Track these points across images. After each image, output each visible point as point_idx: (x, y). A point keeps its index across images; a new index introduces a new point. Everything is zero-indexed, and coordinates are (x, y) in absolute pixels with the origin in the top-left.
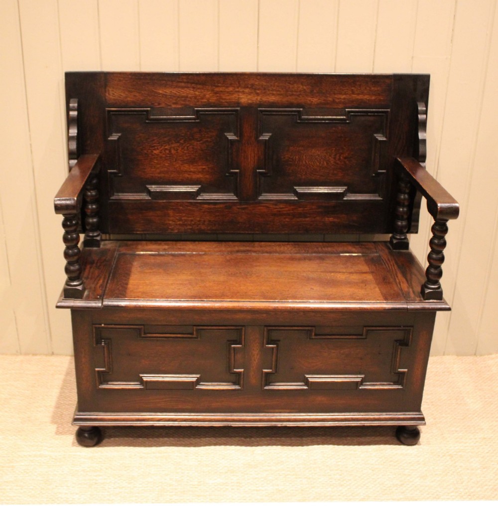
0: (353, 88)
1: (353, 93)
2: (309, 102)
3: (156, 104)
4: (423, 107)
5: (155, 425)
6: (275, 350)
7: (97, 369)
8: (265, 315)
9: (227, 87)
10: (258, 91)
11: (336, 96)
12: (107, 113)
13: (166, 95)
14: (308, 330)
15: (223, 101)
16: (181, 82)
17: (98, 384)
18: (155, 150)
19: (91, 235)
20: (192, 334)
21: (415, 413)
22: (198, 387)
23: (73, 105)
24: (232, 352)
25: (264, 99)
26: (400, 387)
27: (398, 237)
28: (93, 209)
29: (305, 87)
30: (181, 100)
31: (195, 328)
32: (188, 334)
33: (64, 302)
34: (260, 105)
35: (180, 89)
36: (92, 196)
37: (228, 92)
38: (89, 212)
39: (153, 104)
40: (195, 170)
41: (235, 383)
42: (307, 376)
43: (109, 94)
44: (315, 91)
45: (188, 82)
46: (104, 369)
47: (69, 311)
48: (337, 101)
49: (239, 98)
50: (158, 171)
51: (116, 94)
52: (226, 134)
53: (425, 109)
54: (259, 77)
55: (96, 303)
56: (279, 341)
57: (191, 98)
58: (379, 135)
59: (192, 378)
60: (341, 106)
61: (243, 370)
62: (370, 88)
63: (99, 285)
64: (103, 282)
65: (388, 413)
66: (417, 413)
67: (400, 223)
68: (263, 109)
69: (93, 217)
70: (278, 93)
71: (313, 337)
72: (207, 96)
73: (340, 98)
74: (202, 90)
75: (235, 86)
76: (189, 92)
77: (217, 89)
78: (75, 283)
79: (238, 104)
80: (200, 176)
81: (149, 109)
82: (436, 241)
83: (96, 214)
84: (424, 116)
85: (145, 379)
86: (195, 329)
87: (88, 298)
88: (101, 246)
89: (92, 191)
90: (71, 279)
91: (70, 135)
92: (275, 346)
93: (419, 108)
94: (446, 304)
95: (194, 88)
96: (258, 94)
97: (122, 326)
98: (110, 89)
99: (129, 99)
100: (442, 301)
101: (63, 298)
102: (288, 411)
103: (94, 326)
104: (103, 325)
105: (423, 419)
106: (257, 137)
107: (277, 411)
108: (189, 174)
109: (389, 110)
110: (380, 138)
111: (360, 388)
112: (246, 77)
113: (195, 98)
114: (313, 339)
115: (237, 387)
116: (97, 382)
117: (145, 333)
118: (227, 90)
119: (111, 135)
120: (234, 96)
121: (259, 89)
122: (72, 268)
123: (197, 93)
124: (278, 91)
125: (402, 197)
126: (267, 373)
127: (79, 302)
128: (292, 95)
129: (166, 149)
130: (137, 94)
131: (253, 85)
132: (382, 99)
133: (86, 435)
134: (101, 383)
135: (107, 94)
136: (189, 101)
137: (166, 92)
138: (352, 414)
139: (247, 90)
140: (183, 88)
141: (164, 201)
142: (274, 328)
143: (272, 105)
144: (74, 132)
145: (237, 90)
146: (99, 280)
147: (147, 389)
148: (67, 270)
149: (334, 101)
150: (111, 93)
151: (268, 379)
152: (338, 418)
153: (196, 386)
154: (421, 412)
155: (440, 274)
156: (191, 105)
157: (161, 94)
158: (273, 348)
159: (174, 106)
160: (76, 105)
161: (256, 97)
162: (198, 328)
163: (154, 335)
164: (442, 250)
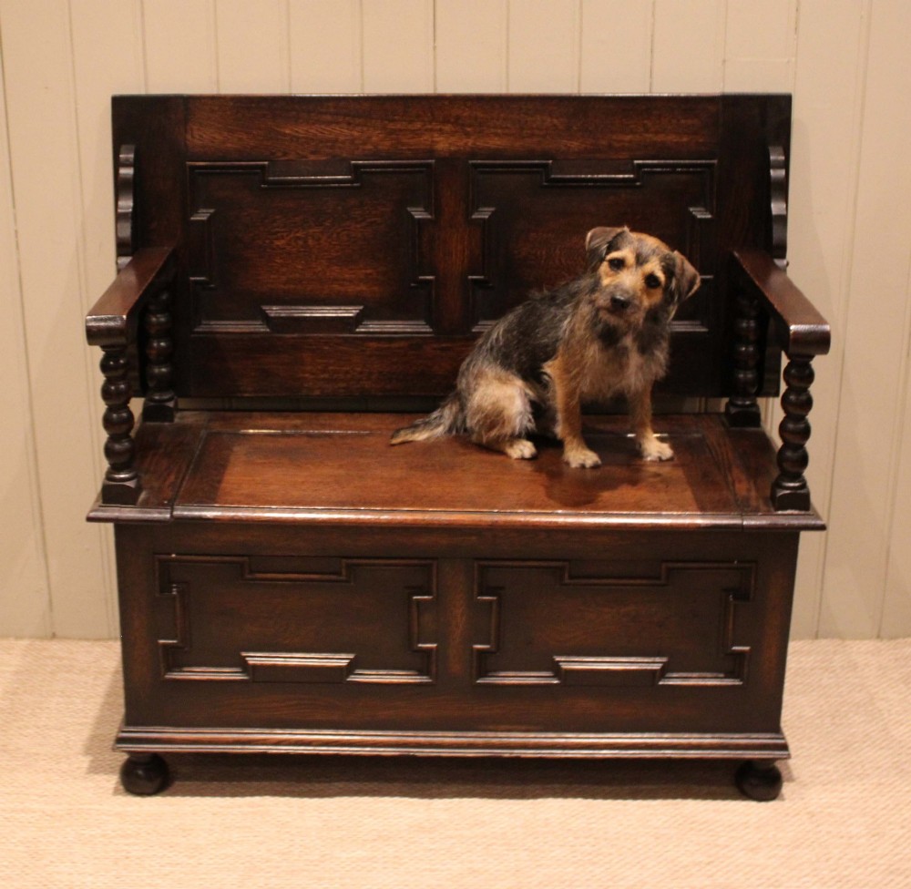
0: (646, 122)
1: (647, 131)
2: (563, 148)
3: (280, 154)
4: (779, 155)
5: (270, 751)
6: (494, 606)
7: (161, 641)
8: (474, 538)
9: (411, 122)
11: (614, 137)
12: (188, 170)
13: (298, 138)
14: (557, 567)
15: (404, 148)
16: (326, 113)
17: (163, 670)
18: (277, 239)
19: (157, 398)
20: (339, 573)
21: (769, 736)
22: (353, 678)
23: (127, 155)
24: (414, 609)
25: (480, 143)
26: (737, 682)
27: (740, 403)
28: (159, 348)
29: (555, 121)
30: (327, 147)
31: (344, 561)
32: (330, 573)
33: (102, 511)
34: (473, 155)
35: (323, 127)
36: (159, 324)
37: (413, 131)
38: (153, 354)
39: (273, 154)
40: (353, 276)
41: (421, 673)
42: (558, 659)
43: (193, 137)
44: (575, 128)
45: (337, 114)
46: (175, 641)
47: (110, 526)
48: (616, 145)
49: (433, 142)
50: (284, 278)
51: (204, 136)
52: (409, 209)
53: (782, 158)
54: (469, 104)
55: (160, 513)
56: (502, 588)
57: (343, 142)
58: (699, 209)
59: (339, 660)
60: (624, 155)
61: (435, 645)
62: (678, 121)
63: (167, 483)
64: (176, 478)
65: (717, 735)
66: (773, 735)
67: (741, 376)
68: (479, 161)
69: (160, 364)
70: (507, 131)
71: (567, 581)
72: (374, 139)
73: (623, 141)
74: (365, 129)
75: (426, 119)
76: (341, 132)
77: (391, 126)
78: (122, 476)
79: (430, 153)
80: (363, 287)
81: (266, 163)
82: (792, 397)
83: (166, 357)
84: (782, 173)
85: (251, 661)
86: (344, 565)
87: (146, 505)
88: (176, 420)
89: (159, 316)
90: (115, 468)
91: (120, 211)
92: (495, 598)
93: (772, 158)
94: (818, 517)
95: (349, 124)
96: (467, 135)
97: (209, 558)
98: (195, 127)
99: (229, 145)
100: (810, 512)
101: (100, 503)
103: (157, 556)
104: (174, 556)
105: (784, 747)
106: (468, 213)
107: (502, 727)
108: (341, 285)
109: (715, 161)
110: (701, 214)
111: (661, 683)
112: (446, 103)
113: (352, 141)
114: (566, 585)
115: (425, 679)
116: (162, 665)
117: (251, 572)
118: (410, 127)
119: (195, 212)
120: (425, 138)
121: (470, 126)
122: (117, 447)
123: (356, 134)
124: (507, 128)
125: (744, 325)
126: (481, 652)
127: (130, 512)
128: (532, 135)
129: (298, 238)
130: (245, 137)
131: (458, 118)
132: (701, 140)
133: (140, 772)
134: (170, 669)
135: (189, 137)
136: (340, 148)
137: (297, 132)
138: (646, 735)
139: (448, 128)
140: (329, 123)
141: (295, 335)
142: (491, 563)
143: (495, 154)
144: (127, 204)
145: (429, 127)
146: (169, 475)
147: (254, 682)
148: (109, 452)
149: (610, 146)
150: (196, 134)
151: (484, 664)
153: (348, 676)
154: (782, 734)
155: (804, 460)
156: (344, 155)
157: (289, 134)
158: (490, 602)
159: (312, 157)
160: (131, 156)
161: (465, 141)
162: (350, 561)
163: (269, 576)
164: (804, 413)
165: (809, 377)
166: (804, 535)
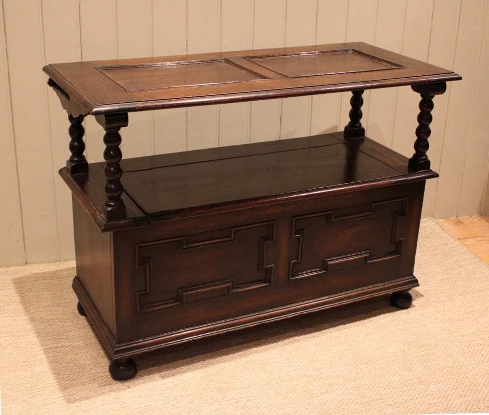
5: (195, 339)
6: (301, 239)
7: (138, 293)
8: (293, 206)
14: (328, 214)
17: (138, 308)
20: (230, 237)
21: (408, 277)
24: (265, 248)
26: (397, 256)
31: (233, 230)
32: (226, 238)
42: (327, 260)
56: (303, 229)
59: (228, 283)
61: (273, 265)
65: (390, 282)
66: (410, 277)
71: (333, 220)
85: (185, 293)
86: (232, 232)
90: (109, 198)
92: (301, 235)
97: (164, 241)
102: (310, 298)
103: (137, 246)
105: (416, 281)
107: (301, 299)
111: (369, 262)
116: (138, 306)
117: (187, 244)
126: (294, 264)
133: (122, 368)
134: (141, 307)
138: (362, 289)
142: (301, 218)
147: (185, 303)
148: (107, 189)
151: (293, 270)
152: (352, 295)
153: (232, 290)
154: (414, 276)
158: (299, 238)
162: (236, 229)
163: (195, 244)
164: (428, 123)
165: (431, 106)
166: (428, 181)
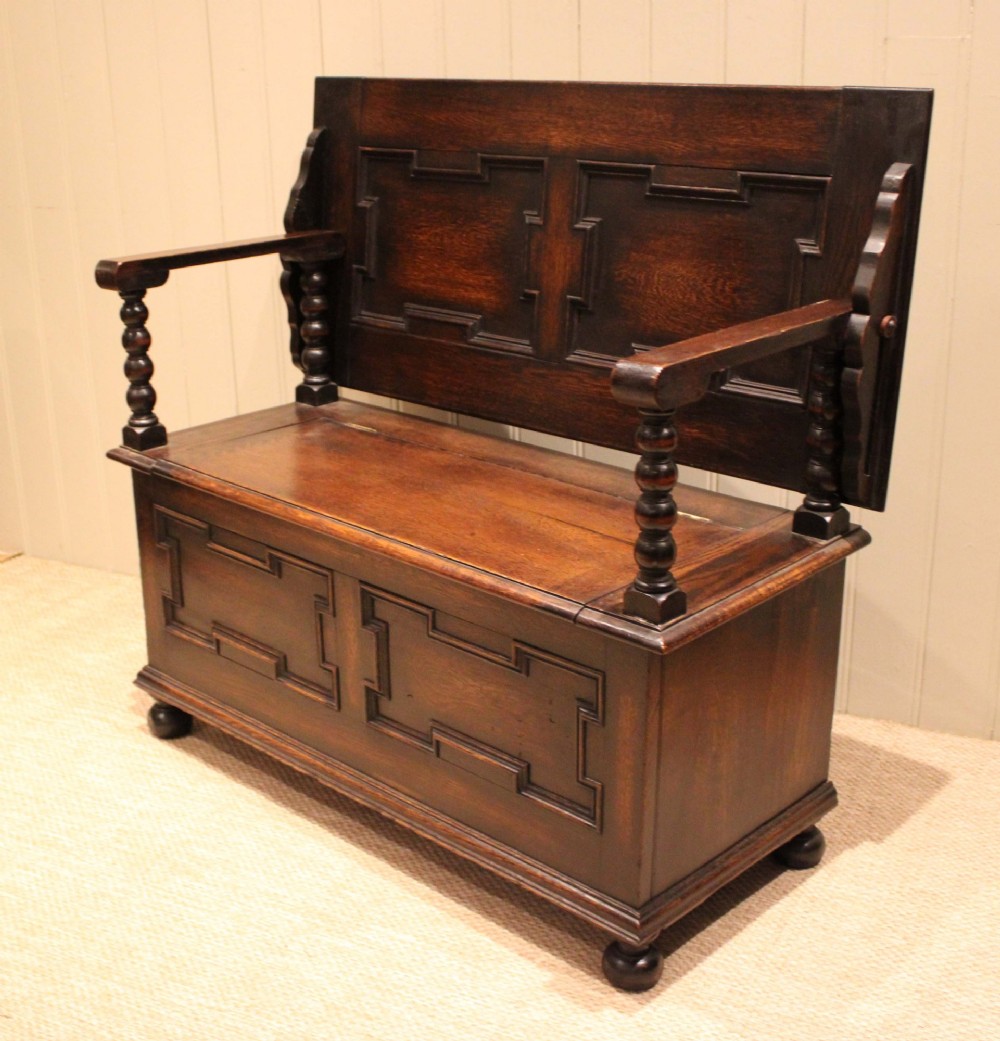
0: (754, 121)
1: (755, 133)
2: (667, 151)
3: (425, 143)
4: (897, 174)
9: (531, 112)
10: (580, 123)
11: (720, 140)
12: (359, 155)
13: (441, 126)
15: (523, 141)
16: (462, 98)
17: (164, 620)
18: (420, 234)
24: (318, 620)
25: (589, 140)
29: (662, 117)
30: (460, 137)
34: (581, 153)
35: (460, 115)
37: (531, 123)
39: (421, 142)
40: (476, 282)
43: (365, 120)
44: (680, 127)
48: (721, 150)
49: (549, 136)
50: (423, 276)
51: (373, 120)
52: (524, 212)
53: (900, 177)
54: (583, 93)
57: (475, 132)
58: (807, 241)
60: (726, 163)
62: (791, 121)
68: (586, 162)
69: (314, 346)
70: (614, 127)
72: (499, 130)
73: (728, 145)
74: (492, 118)
75: (544, 110)
76: (474, 121)
77: (514, 116)
79: (545, 149)
80: (482, 295)
81: (415, 151)
84: (892, 198)
85: (215, 633)
86: (267, 554)
88: (325, 406)
93: (887, 176)
95: (480, 112)
96: (579, 129)
98: (367, 111)
99: (390, 131)
103: (155, 506)
104: (163, 508)
106: (571, 223)
108: (466, 291)
109: (829, 179)
110: (808, 247)
111: (523, 793)
112: (562, 90)
113: (481, 132)
114: (432, 637)
119: (362, 196)
120: (542, 131)
121: (582, 119)
123: (485, 123)
124: (615, 123)
128: (637, 133)
129: (437, 234)
130: (401, 122)
131: (571, 109)
132: (815, 149)
133: (162, 717)
134: (169, 621)
135: (363, 120)
136: (471, 138)
137: (440, 120)
139: (562, 120)
140: (464, 111)
141: (425, 338)
143: (602, 153)
145: (546, 118)
147: (220, 655)
149: (714, 151)
150: (368, 118)
153: (279, 676)
156: (474, 147)
157: (434, 122)
159: (449, 148)
160: (315, 137)
161: (576, 137)
